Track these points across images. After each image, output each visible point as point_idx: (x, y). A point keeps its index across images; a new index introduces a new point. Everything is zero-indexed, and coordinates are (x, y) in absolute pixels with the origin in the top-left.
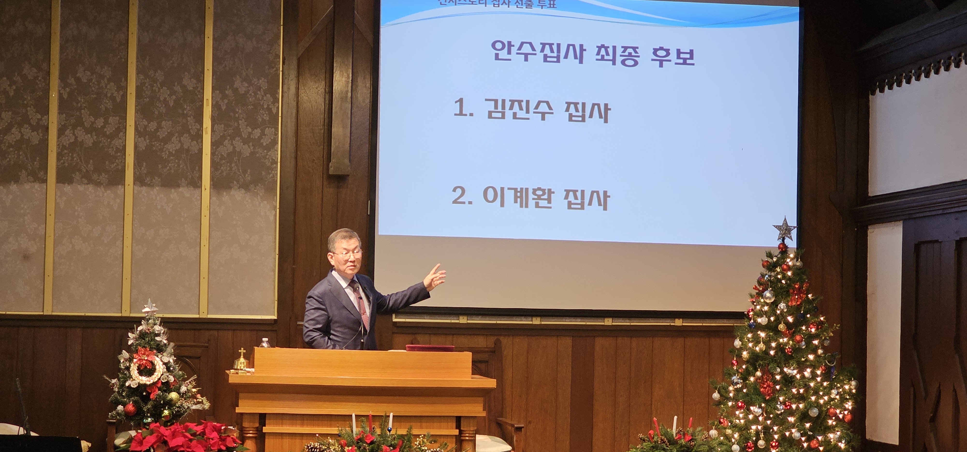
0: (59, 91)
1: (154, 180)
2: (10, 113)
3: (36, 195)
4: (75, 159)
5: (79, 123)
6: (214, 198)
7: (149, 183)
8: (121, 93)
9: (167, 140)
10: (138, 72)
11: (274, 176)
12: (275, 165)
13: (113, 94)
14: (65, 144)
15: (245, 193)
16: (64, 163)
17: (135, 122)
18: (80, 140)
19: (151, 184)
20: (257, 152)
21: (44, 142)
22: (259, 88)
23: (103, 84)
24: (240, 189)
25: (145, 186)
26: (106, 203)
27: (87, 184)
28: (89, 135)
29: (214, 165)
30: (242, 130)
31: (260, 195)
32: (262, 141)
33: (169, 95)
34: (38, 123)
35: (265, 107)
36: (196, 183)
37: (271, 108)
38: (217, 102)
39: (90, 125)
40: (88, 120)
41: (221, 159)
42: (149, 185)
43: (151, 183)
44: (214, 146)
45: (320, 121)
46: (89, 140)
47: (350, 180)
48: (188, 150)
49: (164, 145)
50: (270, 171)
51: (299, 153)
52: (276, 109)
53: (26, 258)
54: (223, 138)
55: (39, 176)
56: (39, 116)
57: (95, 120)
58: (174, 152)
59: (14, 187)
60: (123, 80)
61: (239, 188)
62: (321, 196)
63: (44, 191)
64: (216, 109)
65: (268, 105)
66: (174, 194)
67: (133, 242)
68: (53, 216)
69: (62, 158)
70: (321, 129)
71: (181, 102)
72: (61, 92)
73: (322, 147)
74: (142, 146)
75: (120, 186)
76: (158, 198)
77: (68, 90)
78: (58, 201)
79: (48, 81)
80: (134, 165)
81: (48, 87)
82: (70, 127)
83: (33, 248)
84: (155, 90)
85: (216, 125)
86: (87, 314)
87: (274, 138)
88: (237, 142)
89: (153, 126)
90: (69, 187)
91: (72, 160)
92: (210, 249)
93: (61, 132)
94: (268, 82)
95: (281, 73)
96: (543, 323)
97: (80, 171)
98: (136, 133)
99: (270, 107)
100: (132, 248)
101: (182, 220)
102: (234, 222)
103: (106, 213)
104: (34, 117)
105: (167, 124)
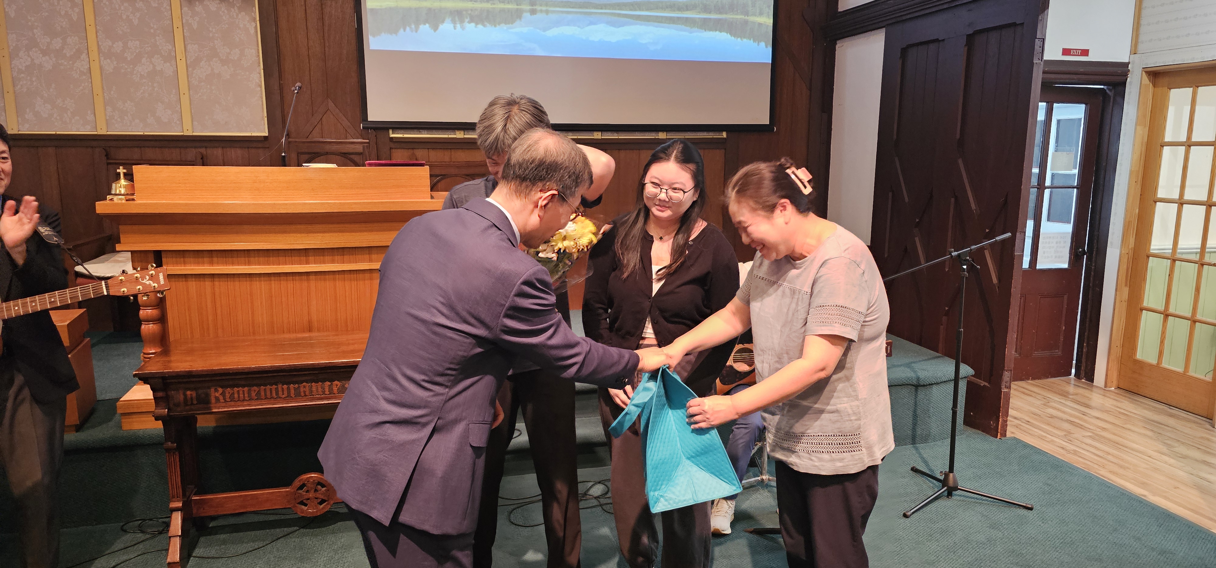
6: (185, 9)
15: (219, 4)
26: (63, 13)
31: (237, 6)
62: (304, 8)
67: (101, 55)
76: (122, 8)
78: (6, 10)
86: (58, 133)
92: (188, 63)
100: (100, 62)
101: (152, 31)
102: (211, 35)
103: (64, 23)
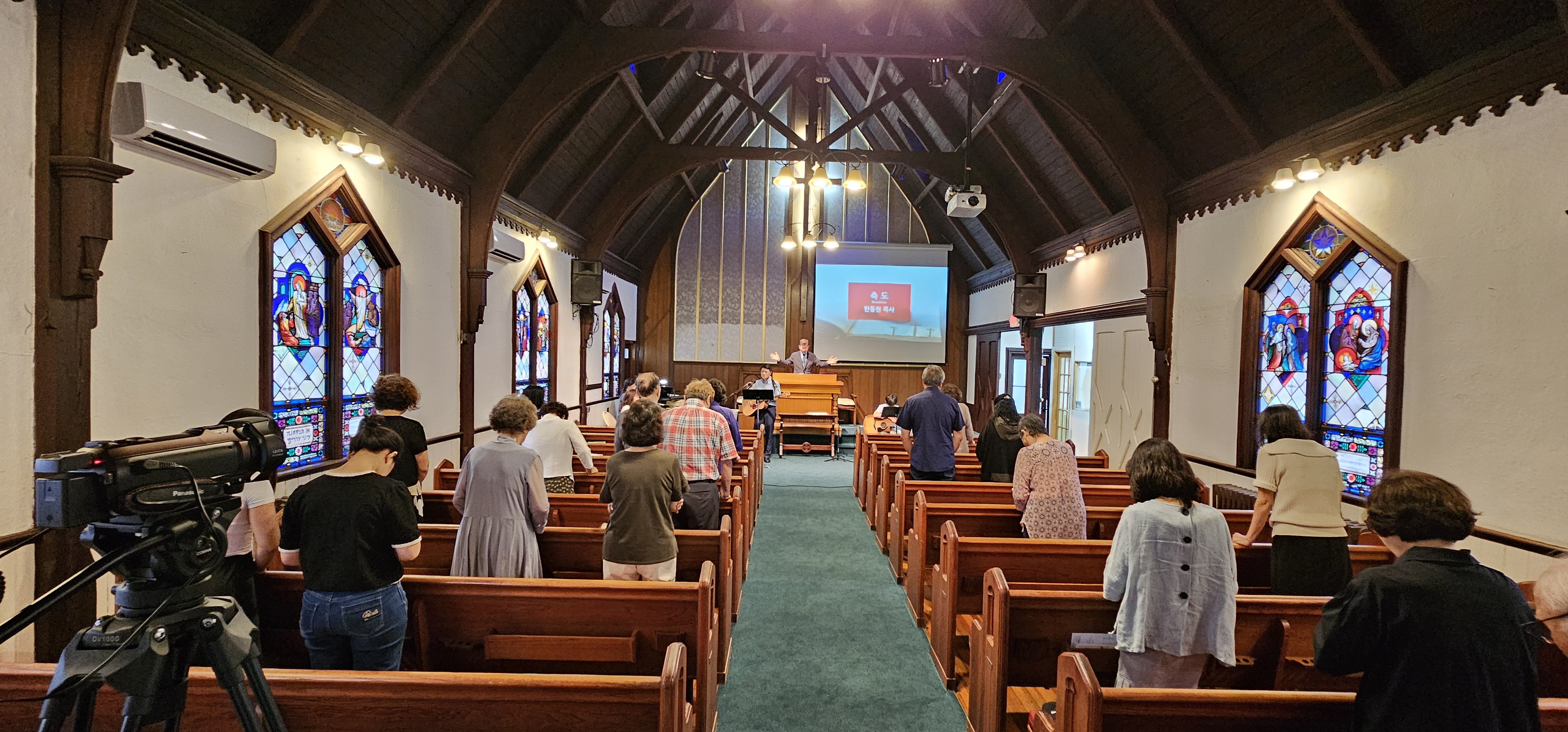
0: (722, 296)
1: (749, 322)
2: (708, 303)
3: (716, 327)
4: (726, 316)
5: (728, 305)
6: (766, 328)
8: (740, 296)
9: (753, 310)
10: (745, 290)
11: (784, 321)
12: (784, 318)
13: (737, 297)
14: (723, 312)
15: (776, 326)
16: (723, 317)
17: (744, 305)
18: (728, 310)
19: (748, 324)
20: (779, 314)
21: (718, 311)
22: (780, 294)
23: (734, 294)
24: (774, 325)
25: (746, 324)
26: (735, 329)
27: (730, 324)
28: (730, 309)
29: (767, 318)
30: (774, 307)
31: (780, 326)
32: (780, 311)
33: (753, 297)
34: (716, 306)
35: (781, 300)
36: (761, 323)
37: (783, 301)
38: (767, 299)
39: (731, 307)
40: (730, 304)
41: (768, 316)
44: (766, 312)
46: (730, 311)
47: (807, 322)
48: (759, 313)
51: (791, 314)
52: (785, 301)
53: (712, 345)
54: (769, 310)
55: (716, 321)
57: (732, 305)
58: (755, 314)
59: (709, 324)
60: (740, 293)
62: (798, 327)
63: (718, 325)
64: (767, 301)
66: (755, 326)
67: (743, 340)
68: (720, 333)
70: (798, 306)
71: (757, 299)
73: (798, 312)
74: (746, 313)
75: (739, 324)
76: (750, 328)
77: (725, 296)
78: (722, 329)
79: (719, 294)
80: (743, 318)
82: (725, 307)
83: (714, 342)
84: (749, 295)
87: (784, 309)
88: (773, 312)
89: (748, 306)
90: (725, 324)
92: (765, 343)
93: (722, 308)
97: (728, 320)
98: (744, 309)
101: (757, 334)
102: (772, 335)
103: (735, 332)
104: (715, 304)
105: (753, 306)
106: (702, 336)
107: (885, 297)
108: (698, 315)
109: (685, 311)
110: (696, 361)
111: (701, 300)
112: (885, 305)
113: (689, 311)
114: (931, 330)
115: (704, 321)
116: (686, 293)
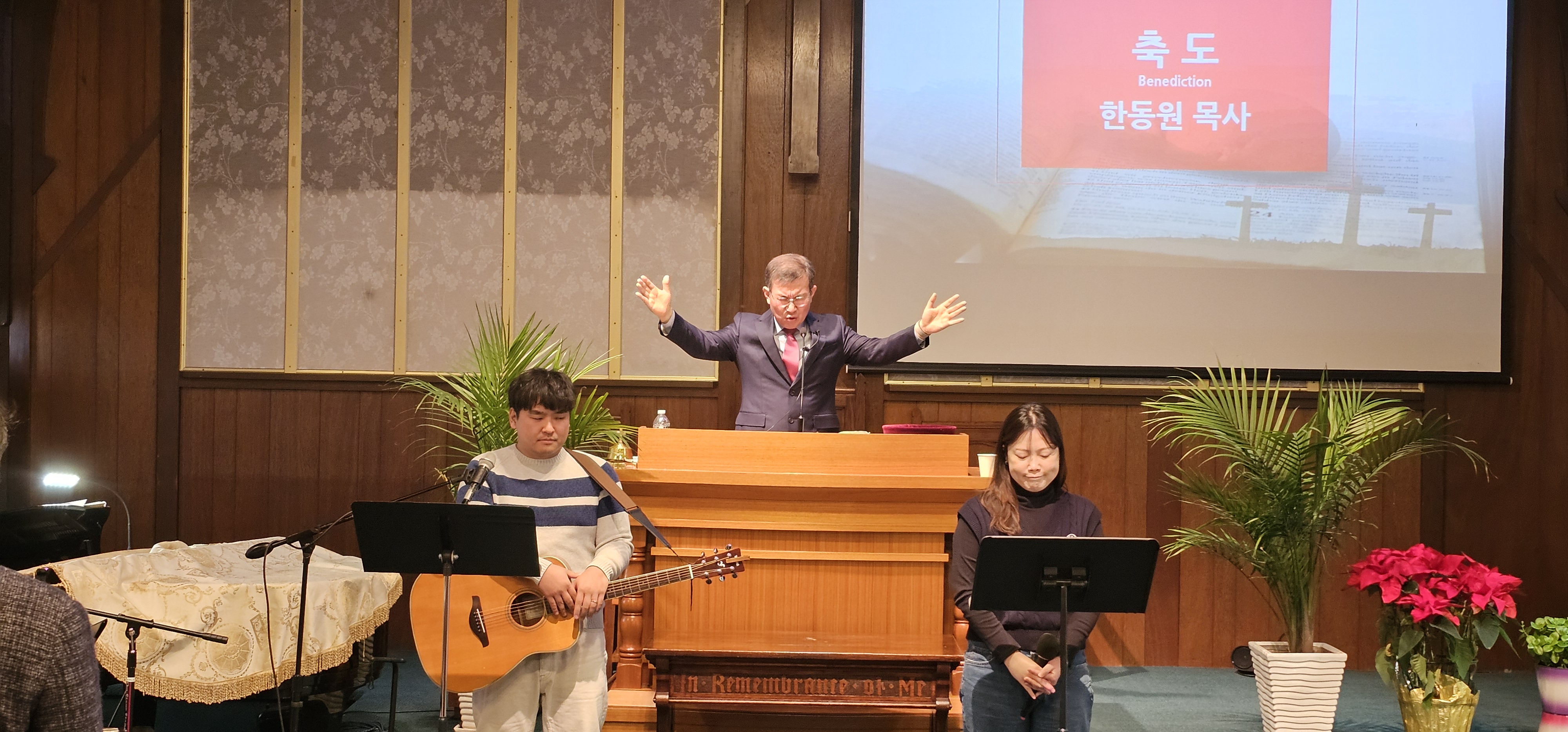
0: (413, 59)
1: (544, 185)
2: (345, 92)
3: (382, 206)
4: (435, 156)
5: (440, 104)
6: (628, 210)
7: (537, 189)
8: (498, 60)
9: (561, 127)
10: (521, 31)
11: (712, 178)
12: (714, 162)
13: (485, 63)
14: (421, 134)
15: (672, 203)
16: (420, 161)
17: (518, 101)
18: (441, 128)
19: (541, 190)
20: (689, 143)
21: (392, 132)
22: (691, 50)
23: (472, 49)
24: (666, 196)
25: (532, 193)
26: (478, 218)
27: (452, 191)
28: (454, 121)
29: (628, 161)
30: (666, 112)
31: (693, 205)
32: (695, 127)
33: (564, 63)
34: (383, 105)
35: (700, 77)
36: (602, 188)
37: (709, 79)
38: (632, 71)
39: (456, 108)
40: (452, 100)
41: (638, 154)
42: (538, 192)
43: (540, 188)
44: (627, 135)
45: (779, 97)
46: (453, 128)
47: (823, 181)
48: (592, 141)
49: (558, 135)
50: (707, 170)
51: (748, 144)
52: (715, 80)
53: (370, 294)
54: (640, 123)
55: (386, 180)
56: (385, 96)
57: (463, 99)
58: (571, 145)
59: (351, 196)
60: (501, 41)
61: (663, 195)
62: (780, 204)
63: (394, 201)
64: (630, 82)
65: (704, 75)
66: (572, 204)
67: (517, 272)
68: (406, 236)
69: (417, 154)
70: (780, 109)
71: (582, 71)
72: (415, 61)
73: (782, 134)
74: (528, 136)
75: (497, 194)
76: (550, 211)
77: (424, 57)
78: (412, 216)
79: (396, 47)
80: (518, 163)
81: (396, 55)
82: (428, 111)
83: (378, 282)
84: (545, 57)
85: (631, 105)
87: (713, 122)
88: (661, 130)
89: (542, 107)
90: (427, 195)
91: (430, 158)
92: (624, 282)
93: (416, 117)
94: (703, 41)
95: (722, 26)
96: (1104, 386)
97: (442, 172)
98: (520, 118)
99: (707, 77)
100: (515, 283)
101: (584, 240)
102: (657, 244)
103: (478, 231)
104: (378, 96)
105: (562, 105)
106: (318, 253)
107: (1201, 56)
108: (295, 151)
109: (237, 130)
110: (291, 369)
111: (312, 80)
112: (1205, 94)
113: (253, 130)
114: (1430, 211)
115: (327, 177)
116: (237, 41)
